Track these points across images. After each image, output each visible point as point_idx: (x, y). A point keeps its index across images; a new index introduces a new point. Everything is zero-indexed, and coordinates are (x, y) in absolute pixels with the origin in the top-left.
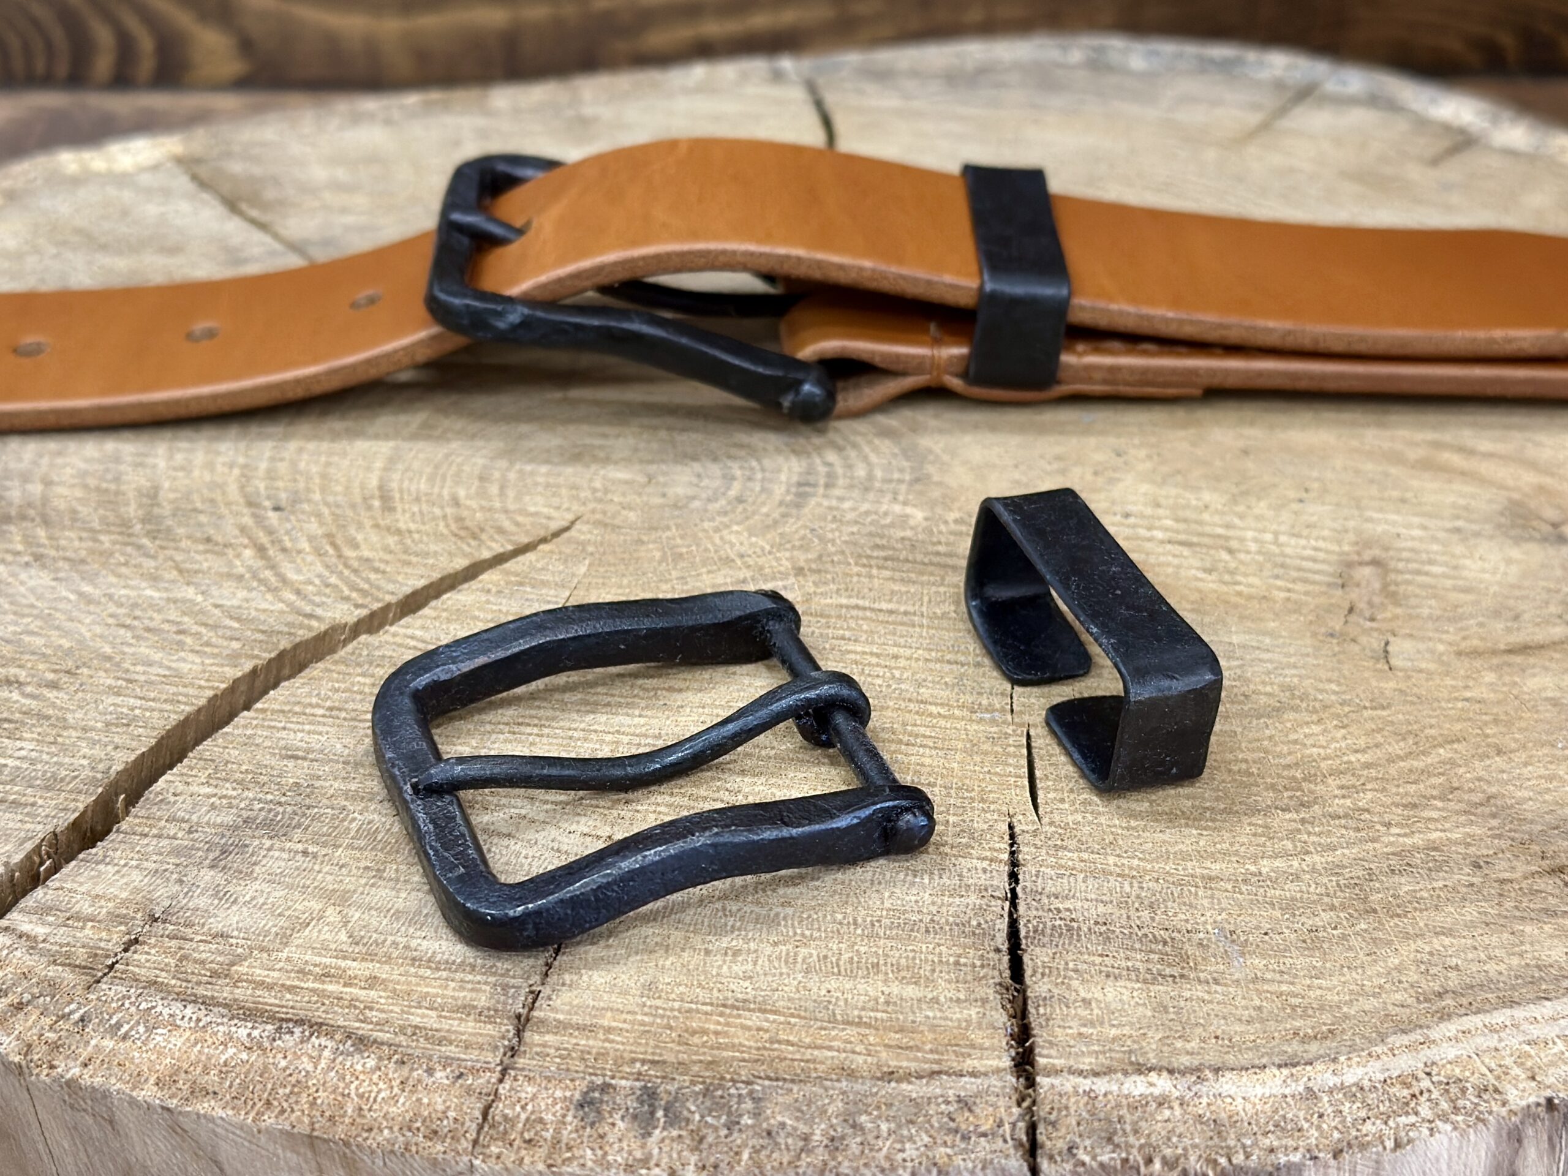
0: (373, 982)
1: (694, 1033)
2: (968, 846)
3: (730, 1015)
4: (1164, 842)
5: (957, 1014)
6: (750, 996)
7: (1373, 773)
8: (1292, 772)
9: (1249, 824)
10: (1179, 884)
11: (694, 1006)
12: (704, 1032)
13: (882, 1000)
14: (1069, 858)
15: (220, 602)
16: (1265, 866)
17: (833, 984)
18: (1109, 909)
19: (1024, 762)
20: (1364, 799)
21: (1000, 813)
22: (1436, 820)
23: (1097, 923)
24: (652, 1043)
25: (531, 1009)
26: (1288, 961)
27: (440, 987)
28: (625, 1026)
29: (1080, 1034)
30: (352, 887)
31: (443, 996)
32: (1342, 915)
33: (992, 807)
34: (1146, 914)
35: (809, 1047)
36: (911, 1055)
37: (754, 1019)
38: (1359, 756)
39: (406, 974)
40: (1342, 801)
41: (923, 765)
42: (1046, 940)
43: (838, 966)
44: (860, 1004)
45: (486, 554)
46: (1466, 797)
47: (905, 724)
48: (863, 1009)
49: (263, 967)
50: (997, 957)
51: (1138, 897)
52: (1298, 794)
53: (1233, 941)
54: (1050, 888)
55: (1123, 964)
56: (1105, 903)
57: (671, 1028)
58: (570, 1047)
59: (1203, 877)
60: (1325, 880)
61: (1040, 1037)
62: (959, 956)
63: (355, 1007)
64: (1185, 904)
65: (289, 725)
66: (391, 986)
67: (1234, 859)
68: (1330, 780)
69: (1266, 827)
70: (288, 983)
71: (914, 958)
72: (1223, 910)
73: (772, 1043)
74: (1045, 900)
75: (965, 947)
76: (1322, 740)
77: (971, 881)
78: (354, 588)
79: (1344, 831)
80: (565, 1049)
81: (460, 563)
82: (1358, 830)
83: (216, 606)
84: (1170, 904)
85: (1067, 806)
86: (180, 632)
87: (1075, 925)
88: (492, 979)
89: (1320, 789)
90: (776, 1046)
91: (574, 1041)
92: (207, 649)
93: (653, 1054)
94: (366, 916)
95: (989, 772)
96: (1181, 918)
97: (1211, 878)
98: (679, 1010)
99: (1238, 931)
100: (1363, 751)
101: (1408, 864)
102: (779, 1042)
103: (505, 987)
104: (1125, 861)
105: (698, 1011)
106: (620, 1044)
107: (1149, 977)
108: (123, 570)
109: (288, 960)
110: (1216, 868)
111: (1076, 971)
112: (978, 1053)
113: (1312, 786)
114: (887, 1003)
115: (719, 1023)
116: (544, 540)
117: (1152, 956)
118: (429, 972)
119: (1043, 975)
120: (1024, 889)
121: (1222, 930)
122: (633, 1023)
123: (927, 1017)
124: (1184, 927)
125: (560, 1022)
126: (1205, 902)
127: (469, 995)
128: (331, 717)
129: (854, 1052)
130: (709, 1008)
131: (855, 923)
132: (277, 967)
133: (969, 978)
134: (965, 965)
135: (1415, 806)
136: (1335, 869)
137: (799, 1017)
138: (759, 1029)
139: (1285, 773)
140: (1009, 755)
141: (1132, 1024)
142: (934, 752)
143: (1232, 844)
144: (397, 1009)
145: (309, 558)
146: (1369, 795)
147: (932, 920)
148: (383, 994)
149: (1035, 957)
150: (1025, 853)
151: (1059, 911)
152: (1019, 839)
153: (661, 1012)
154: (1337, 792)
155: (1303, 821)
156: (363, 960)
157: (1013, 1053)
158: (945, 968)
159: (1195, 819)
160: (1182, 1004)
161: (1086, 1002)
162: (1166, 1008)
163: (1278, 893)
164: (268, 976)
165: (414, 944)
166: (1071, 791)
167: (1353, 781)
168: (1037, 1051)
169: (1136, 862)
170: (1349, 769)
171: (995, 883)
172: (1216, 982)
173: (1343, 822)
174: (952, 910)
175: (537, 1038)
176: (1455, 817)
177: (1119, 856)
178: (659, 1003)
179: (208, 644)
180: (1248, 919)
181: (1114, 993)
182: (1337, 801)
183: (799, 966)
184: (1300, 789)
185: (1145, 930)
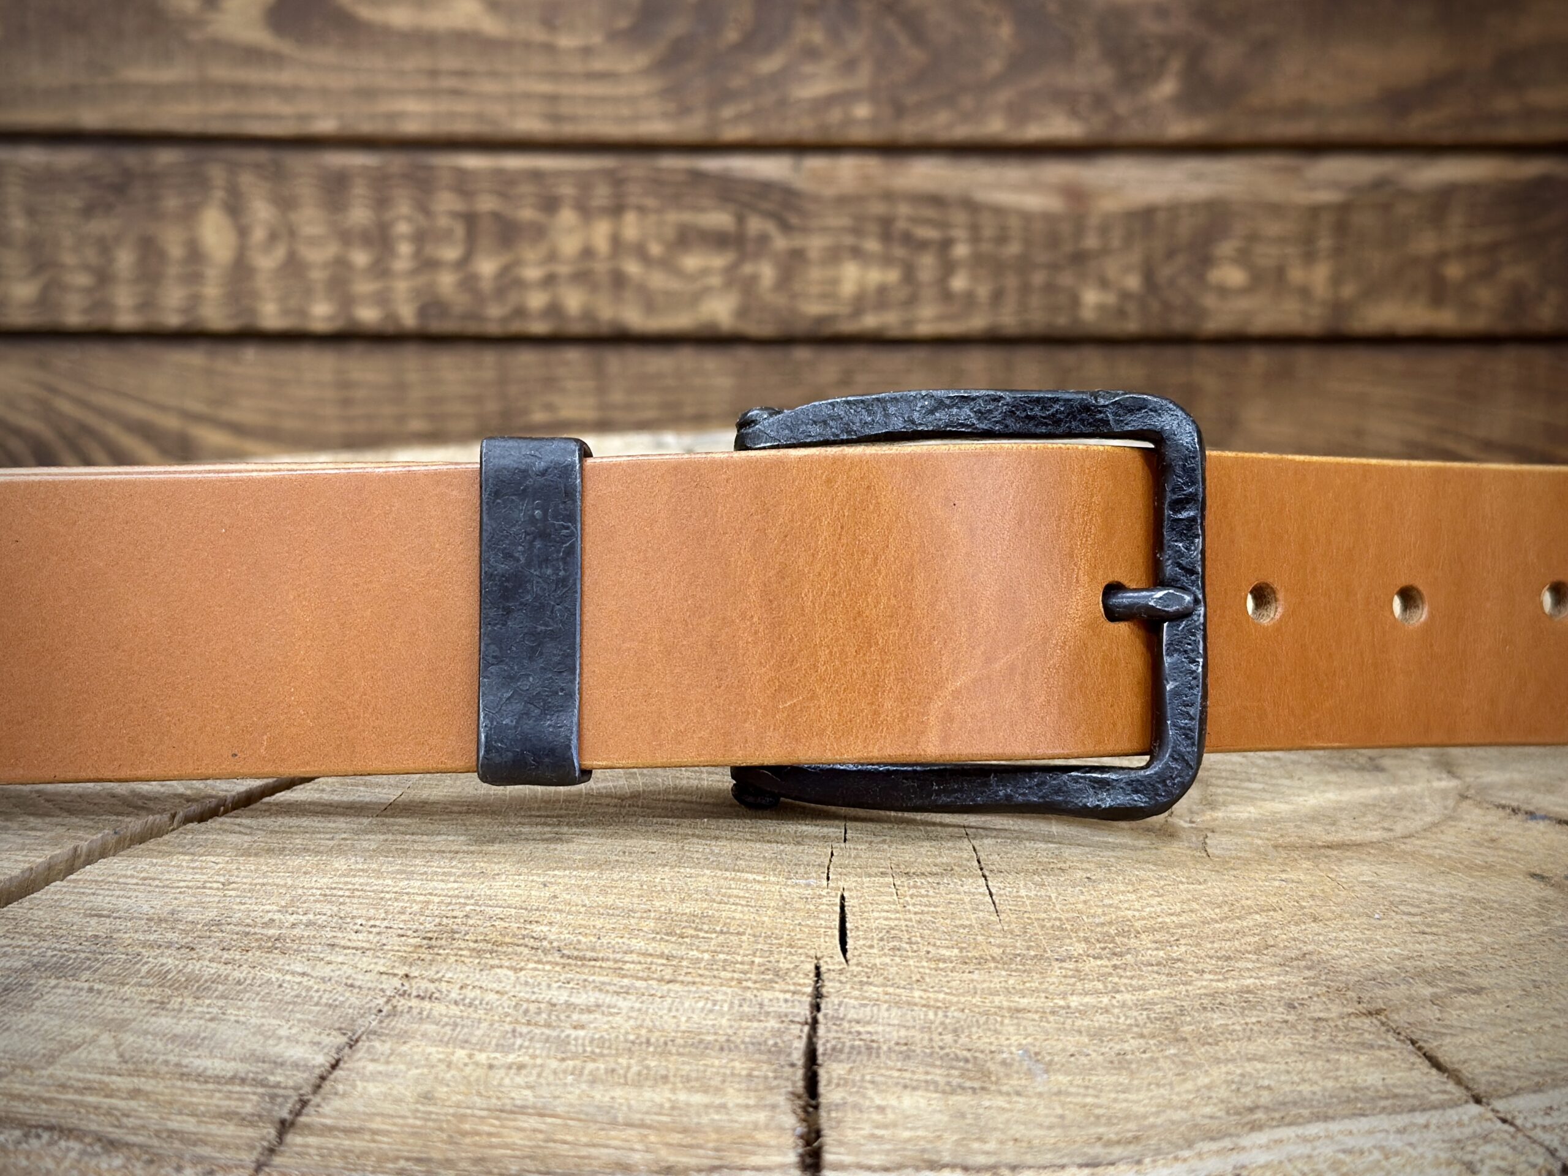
0: (135, 1093)
1: (464, 1134)
2: (771, 981)
3: (506, 1119)
4: (972, 981)
5: (745, 1117)
6: (530, 1103)
7: (1188, 931)
8: (1106, 929)
9: (1060, 968)
10: (986, 1013)
11: (469, 1111)
12: (477, 1133)
13: (667, 1105)
14: (871, 991)
16: (1074, 1001)
17: (618, 1092)
18: (912, 1032)
19: (837, 917)
20: (1177, 952)
21: (808, 956)
22: (1248, 969)
23: (897, 1044)
24: (420, 1142)
25: (298, 1114)
26: (1094, 1079)
27: (207, 1097)
28: (395, 1129)
29: (873, 1136)
30: (129, 1016)
31: (208, 1105)
32: (1152, 1042)
33: (800, 951)
34: (949, 1038)
35: (587, 1145)
36: (693, 1151)
37: (533, 1122)
38: (1174, 918)
39: (173, 1086)
40: (1155, 952)
41: (734, 918)
42: (843, 1057)
43: (625, 1077)
44: (644, 1109)
46: (1282, 953)
47: (719, 887)
48: (647, 1113)
49: (23, 1082)
50: (791, 1070)
51: (942, 1023)
52: (1111, 946)
53: (1038, 1061)
54: (852, 1014)
55: (923, 1077)
56: (907, 1028)
57: (441, 1130)
58: (331, 1146)
59: (1009, 1009)
60: (1136, 1014)
61: (829, 1138)
62: (753, 1069)
63: (112, 1115)
64: (989, 1030)
65: (99, 892)
66: (153, 1097)
67: (1043, 995)
68: (1143, 936)
69: (1077, 971)
70: (47, 1095)
71: (705, 1071)
72: (1030, 1035)
73: (546, 1141)
74: (846, 1025)
75: (758, 1061)
76: (1137, 906)
77: (771, 1009)
79: (1156, 976)
80: (328, 1149)
82: (1169, 975)
84: (974, 1030)
85: (875, 951)
87: (875, 1045)
88: (261, 1090)
89: (1133, 942)
90: (551, 1145)
91: (338, 1141)
93: (421, 1152)
94: (141, 1040)
95: (800, 924)
96: (984, 1040)
97: (1018, 1011)
98: (454, 1115)
99: (1044, 1053)
100: (1179, 915)
101: (1221, 1004)
102: (555, 1141)
103: (273, 1097)
104: (931, 995)
105: (473, 1116)
106: (385, 1144)
107: (948, 1088)
109: (51, 1076)
110: (1024, 1002)
111: (872, 1082)
112: (763, 1151)
113: (1126, 940)
114: (673, 1108)
115: (493, 1125)
117: (953, 1072)
118: (195, 1085)
119: (838, 1085)
120: (825, 1016)
121: (1026, 1051)
122: (402, 1126)
123: (713, 1120)
124: (988, 1048)
125: (324, 1125)
126: (1011, 1029)
127: (233, 1103)
129: (632, 1150)
130: (484, 1113)
131: (648, 1042)
132: (38, 1081)
133: (761, 1087)
134: (757, 1077)
135: (1229, 958)
136: (1146, 1006)
137: (580, 1120)
138: (535, 1130)
139: (1099, 929)
140: (821, 911)
141: (926, 1128)
142: (746, 909)
143: (1041, 983)
144: (156, 1116)
146: (1183, 949)
147: (728, 1041)
148: (144, 1103)
149: (830, 1072)
150: (828, 987)
151: (859, 1033)
152: (824, 976)
153: (433, 1116)
154: (1149, 945)
155: (1115, 967)
156: (130, 1075)
157: (800, 1150)
158: (737, 1079)
159: (1005, 963)
160: (981, 1111)
161: (881, 1109)
162: (963, 1116)
163: (1086, 1023)
164: (26, 1090)
165: (185, 1061)
166: (882, 939)
167: (1167, 936)
168: (826, 1148)
169: (941, 996)
170: (1164, 927)
171: (796, 1010)
172: (1018, 1094)
173: (1155, 968)
174: (749, 1032)
175: (299, 1140)
176: (1270, 969)
177: (925, 991)
178: (432, 1109)
180: (1054, 1043)
181: (909, 1102)
182: (1150, 952)
183: (585, 1078)
184: (1113, 941)
185: (947, 1050)
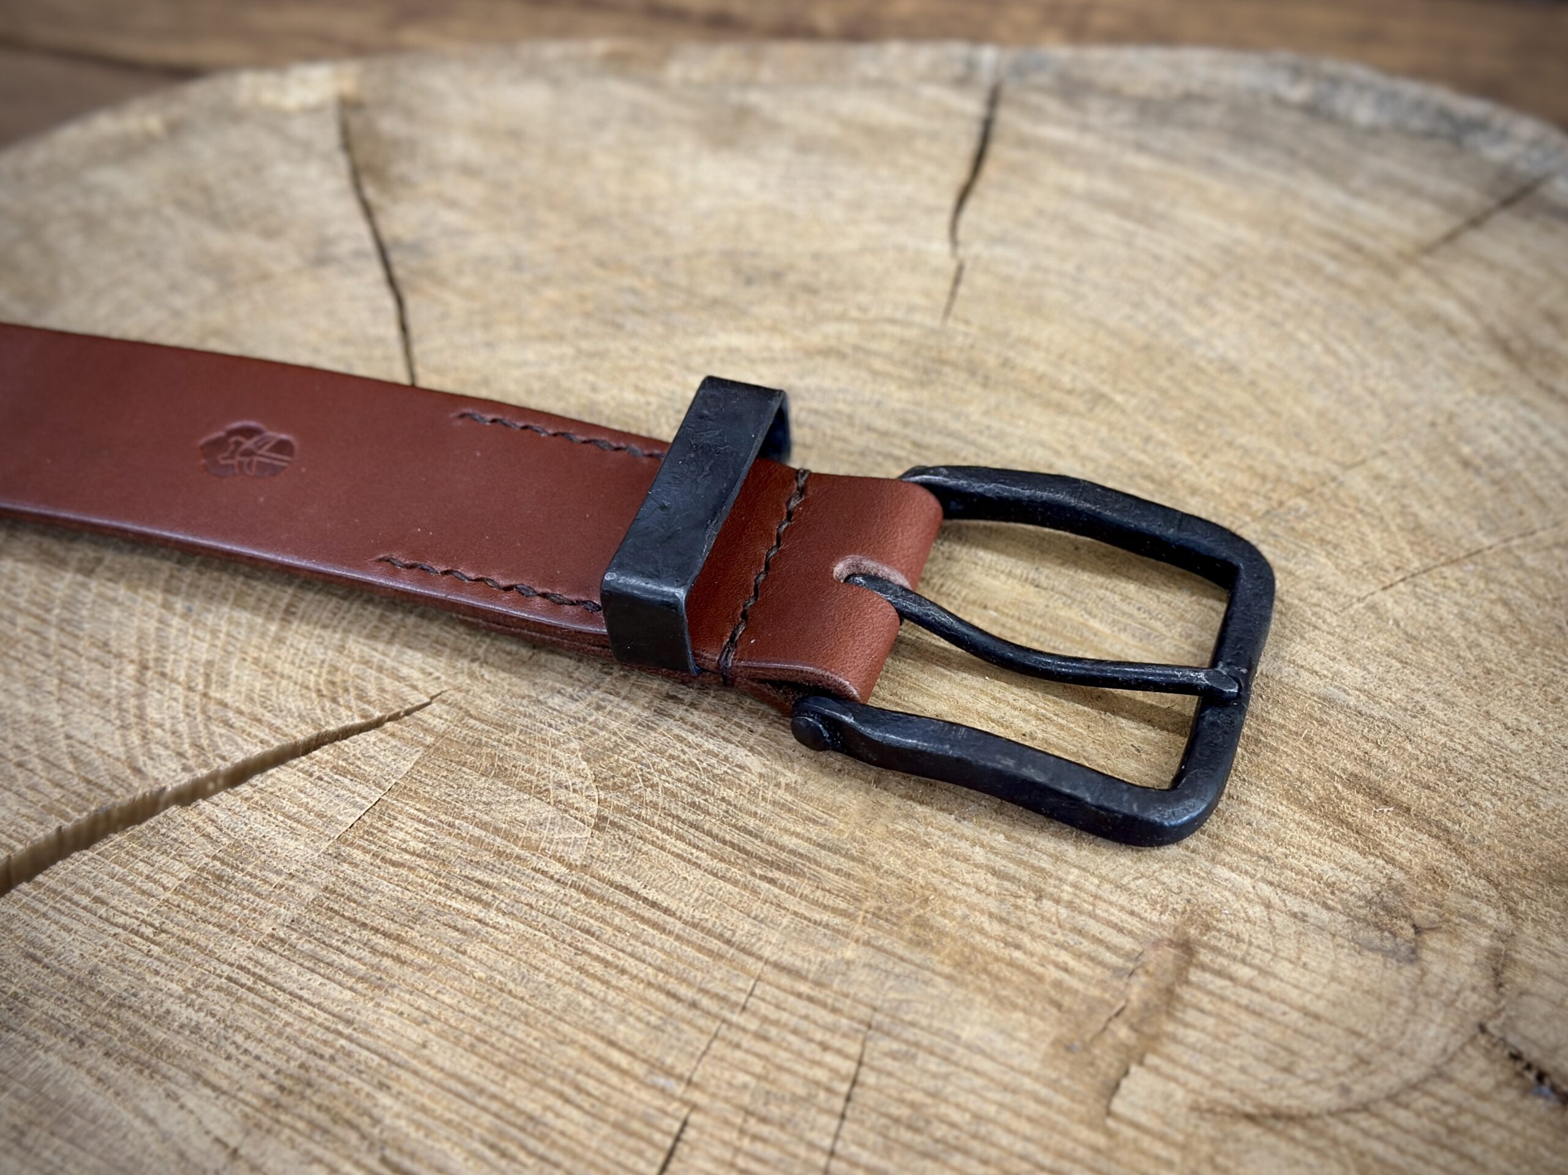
15: (73, 732)
45: (333, 727)
65: (51, 913)
78: (195, 745)
81: (303, 733)
83: (68, 737)
86: (20, 765)
92: (30, 794)
108: (16, 667)
116: (395, 718)
128: (90, 911)
145: (179, 691)
179: (33, 788)
